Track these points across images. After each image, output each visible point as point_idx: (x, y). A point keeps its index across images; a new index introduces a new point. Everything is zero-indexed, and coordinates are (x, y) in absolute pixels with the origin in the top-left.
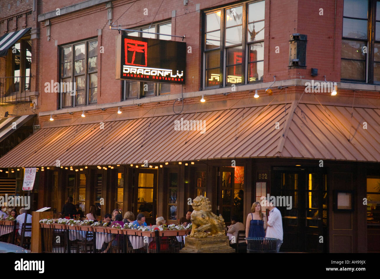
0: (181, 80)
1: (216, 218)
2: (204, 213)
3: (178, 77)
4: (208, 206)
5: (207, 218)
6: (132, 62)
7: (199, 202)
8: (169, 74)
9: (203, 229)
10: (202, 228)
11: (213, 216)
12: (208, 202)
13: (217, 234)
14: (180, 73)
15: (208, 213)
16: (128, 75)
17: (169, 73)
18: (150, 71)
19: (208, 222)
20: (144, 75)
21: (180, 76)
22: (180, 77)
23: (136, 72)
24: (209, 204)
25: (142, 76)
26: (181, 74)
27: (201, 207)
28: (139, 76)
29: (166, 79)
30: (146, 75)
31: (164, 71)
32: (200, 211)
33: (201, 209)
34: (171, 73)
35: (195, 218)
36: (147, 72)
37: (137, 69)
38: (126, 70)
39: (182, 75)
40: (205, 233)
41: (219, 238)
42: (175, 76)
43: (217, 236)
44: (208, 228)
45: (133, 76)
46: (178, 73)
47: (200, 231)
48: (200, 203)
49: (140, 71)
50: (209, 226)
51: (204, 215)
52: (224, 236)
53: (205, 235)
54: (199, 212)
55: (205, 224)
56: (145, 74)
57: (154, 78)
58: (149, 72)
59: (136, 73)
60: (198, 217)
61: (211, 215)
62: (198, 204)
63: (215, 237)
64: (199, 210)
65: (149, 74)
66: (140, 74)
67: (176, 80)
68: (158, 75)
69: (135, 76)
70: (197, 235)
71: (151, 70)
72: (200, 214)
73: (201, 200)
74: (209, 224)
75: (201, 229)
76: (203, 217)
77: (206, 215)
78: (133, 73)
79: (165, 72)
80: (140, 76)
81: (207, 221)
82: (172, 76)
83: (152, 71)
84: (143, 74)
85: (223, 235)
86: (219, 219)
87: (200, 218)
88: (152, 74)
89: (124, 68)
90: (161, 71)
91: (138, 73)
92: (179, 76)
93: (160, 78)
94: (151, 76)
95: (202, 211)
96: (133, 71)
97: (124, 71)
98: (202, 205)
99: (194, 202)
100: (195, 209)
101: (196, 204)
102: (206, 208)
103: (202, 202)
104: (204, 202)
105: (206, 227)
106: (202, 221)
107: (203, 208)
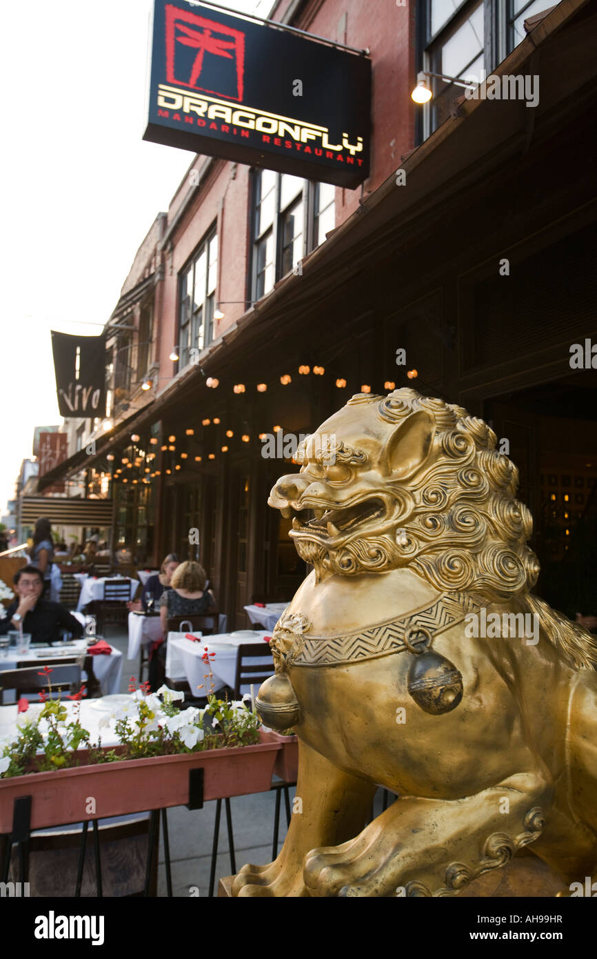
0: (356, 162)
2: (438, 620)
3: (346, 151)
6: (193, 81)
7: (365, 464)
8: (319, 139)
12: (490, 468)
14: (353, 142)
16: (176, 117)
17: (319, 134)
18: (253, 117)
20: (232, 126)
21: (353, 150)
22: (352, 153)
23: (206, 113)
24: (504, 489)
25: (225, 129)
26: (356, 145)
27: (395, 530)
28: (213, 126)
29: (308, 150)
30: (239, 128)
31: (302, 127)
33: (398, 563)
34: (325, 138)
36: (242, 119)
37: (210, 104)
38: (168, 100)
39: (359, 148)
42: (338, 148)
45: (195, 122)
46: (345, 142)
48: (375, 474)
49: (217, 111)
51: (440, 645)
56: (237, 122)
57: (266, 139)
58: (250, 121)
59: (203, 115)
62: (349, 496)
64: (374, 575)
65: (250, 125)
66: (220, 121)
67: (340, 158)
68: (281, 134)
69: (201, 123)
71: (258, 116)
72: (374, 629)
73: (391, 430)
76: (433, 677)
78: (193, 113)
79: (303, 130)
80: (219, 127)
82: (325, 144)
83: (260, 121)
84: (228, 121)
88: (260, 128)
89: (160, 93)
90: (292, 126)
91: (212, 115)
92: (349, 150)
93: (288, 145)
94: (255, 134)
96: (194, 108)
97: (161, 102)
98: (410, 505)
99: (304, 470)
100: (317, 559)
101: (331, 483)
102: (463, 546)
103: (414, 462)
104: (443, 459)
105: (481, 842)
106: (415, 755)
107: (423, 544)
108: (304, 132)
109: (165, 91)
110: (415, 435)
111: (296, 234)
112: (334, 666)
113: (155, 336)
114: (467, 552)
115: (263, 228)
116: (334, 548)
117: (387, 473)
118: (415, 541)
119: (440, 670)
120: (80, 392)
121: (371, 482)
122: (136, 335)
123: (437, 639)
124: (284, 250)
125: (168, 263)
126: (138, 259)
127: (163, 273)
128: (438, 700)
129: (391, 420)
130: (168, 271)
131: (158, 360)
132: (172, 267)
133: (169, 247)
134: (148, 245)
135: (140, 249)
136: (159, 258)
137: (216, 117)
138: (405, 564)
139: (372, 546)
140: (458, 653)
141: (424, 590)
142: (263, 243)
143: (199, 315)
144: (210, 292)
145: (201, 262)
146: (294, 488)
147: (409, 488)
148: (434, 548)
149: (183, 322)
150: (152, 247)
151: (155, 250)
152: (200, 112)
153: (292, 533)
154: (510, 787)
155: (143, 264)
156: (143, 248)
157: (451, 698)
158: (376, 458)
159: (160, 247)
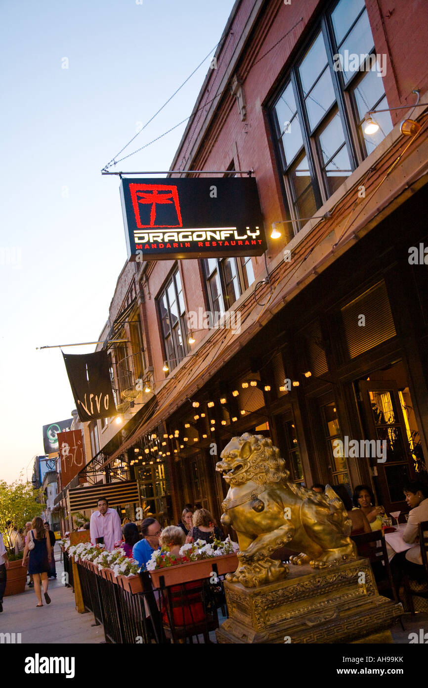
0: (257, 243)
1: (310, 501)
2: (258, 492)
3: (250, 238)
4: (271, 464)
5: (272, 508)
6: (152, 222)
7: (236, 456)
8: (232, 235)
9: (263, 548)
10: (259, 545)
11: (296, 497)
12: (268, 451)
13: (325, 559)
14: (253, 231)
15: (275, 487)
16: (147, 247)
17: (232, 232)
18: (190, 233)
19: (276, 523)
20: (179, 242)
21: (254, 235)
22: (254, 237)
23: (163, 239)
25: (175, 245)
26: (255, 232)
27: (246, 472)
28: (169, 246)
29: (226, 244)
30: (184, 243)
31: (220, 231)
32: (244, 487)
33: (248, 480)
34: (236, 233)
36: (184, 237)
37: (164, 233)
38: (140, 238)
39: (258, 233)
40: (277, 563)
41: (330, 572)
42: (245, 237)
43: (324, 563)
44: (283, 542)
45: (158, 246)
46: (248, 232)
47: (255, 558)
48: (239, 458)
49: (168, 237)
50: (286, 533)
51: (259, 497)
52: (351, 561)
53: (278, 569)
54: (245, 491)
55: (269, 529)
56: (181, 240)
57: (201, 245)
58: (189, 237)
59: (161, 241)
60: (240, 508)
61: (290, 493)
62: (234, 465)
63: (317, 568)
64: (243, 483)
65: (190, 239)
66: (171, 242)
67: (247, 243)
68: (209, 239)
69: (161, 246)
70: (247, 575)
71: (193, 232)
73: (241, 446)
74: (285, 528)
75: (255, 549)
76: (256, 504)
77: (267, 497)
78: (156, 242)
79: (222, 232)
80: (172, 245)
81: (275, 517)
82: (237, 237)
83: (195, 235)
84: (176, 240)
85: (347, 556)
86: (320, 504)
87: (246, 511)
88: (196, 239)
89: (135, 235)
90: (214, 232)
91: (166, 240)
92: (252, 236)
93: (214, 244)
94: (193, 243)
95: (250, 487)
96: (155, 239)
97: (137, 241)
98: (249, 464)
99: (223, 459)
100: (230, 482)
101: (229, 463)
102: (263, 472)
103: (248, 453)
104: (255, 451)
105: (276, 542)
106: (256, 523)
107: (254, 474)
108: (222, 233)
109: (138, 233)
110: (247, 447)
111: (233, 276)
112: (236, 506)
113: (145, 346)
114: (264, 474)
115: (211, 270)
116: (232, 478)
117: (242, 458)
118: (251, 473)
119: (257, 501)
120: (93, 399)
121: (238, 461)
122: (129, 345)
123: (259, 496)
124: (227, 285)
125: (146, 290)
126: (120, 285)
127: (143, 297)
128: (257, 508)
129: (241, 444)
130: (147, 297)
131: (151, 364)
132: (149, 293)
133: (144, 279)
134: (127, 275)
135: (120, 278)
136: (138, 287)
137: (169, 240)
138: (250, 479)
139: (241, 476)
140: (264, 499)
141: (255, 485)
142: (212, 280)
143: (177, 328)
144: (182, 312)
145: (171, 290)
146: (220, 465)
147: (248, 460)
148: (256, 474)
149: (165, 336)
150: (130, 277)
151: (134, 279)
152: (159, 240)
153: (224, 477)
154: (281, 529)
155: (125, 290)
156: (123, 277)
157: (260, 507)
158: (238, 454)
159: (137, 278)
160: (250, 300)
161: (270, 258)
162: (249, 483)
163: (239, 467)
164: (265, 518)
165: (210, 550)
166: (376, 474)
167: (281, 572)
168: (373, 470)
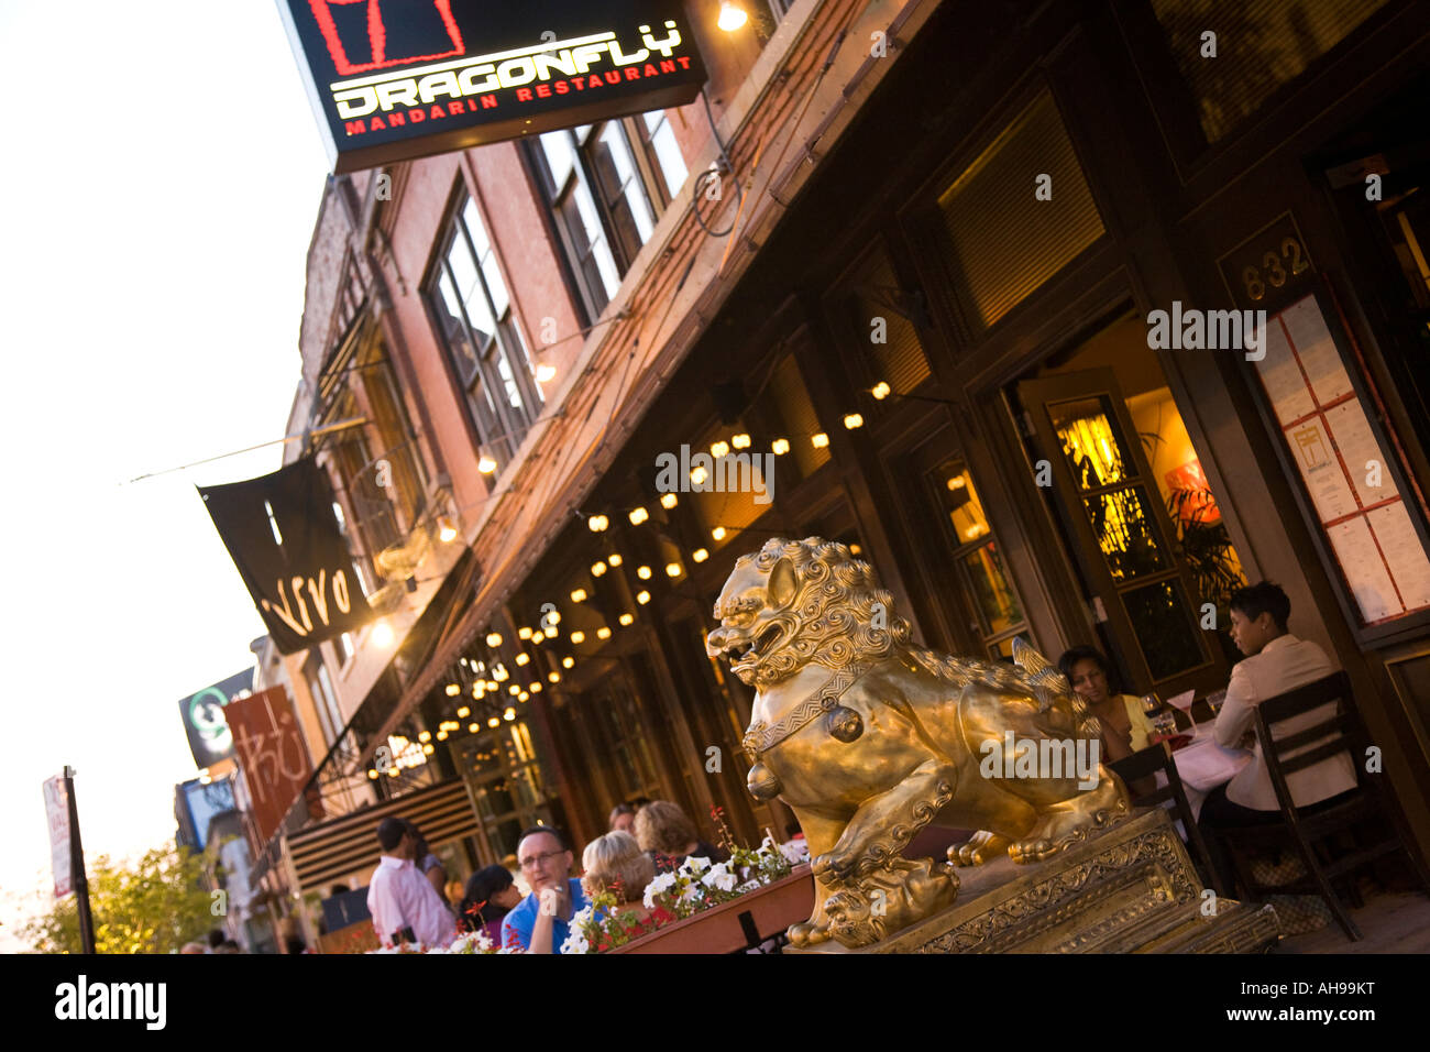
0: (678, 65)
1: (981, 689)
2: (837, 688)
3: (655, 55)
4: (855, 607)
5: (885, 723)
6: (379, 56)
7: (759, 606)
8: (606, 56)
9: (880, 834)
10: (868, 830)
11: (941, 685)
12: (844, 576)
13: (1048, 832)
14: (661, 34)
15: (879, 666)
16: (377, 124)
17: (603, 48)
18: (490, 69)
19: (902, 761)
20: (464, 99)
21: (666, 47)
22: (667, 53)
23: (418, 98)
24: (860, 586)
25: (456, 108)
26: (668, 37)
27: (795, 641)
28: (437, 112)
29: (595, 81)
30: (477, 97)
31: (571, 49)
32: (798, 683)
33: (802, 662)
34: (615, 49)
35: (778, 755)
36: (476, 80)
37: (417, 79)
38: (358, 103)
39: (675, 38)
40: (923, 866)
41: (1071, 861)
42: (641, 56)
43: (1049, 844)
44: (929, 809)
45: (407, 117)
46: (649, 40)
47: (864, 866)
49: (433, 86)
50: (934, 783)
51: (843, 701)
52: (1118, 824)
53: (928, 883)
54: (800, 694)
55: (887, 782)
57: (524, 95)
58: (489, 78)
59: (416, 103)
60: (796, 743)
61: (924, 676)
62: (757, 628)
63: (1033, 858)
64: (791, 675)
65: (491, 86)
66: (443, 100)
67: (650, 71)
68: (545, 76)
69: (417, 116)
70: (849, 913)
71: (496, 64)
72: (801, 707)
73: (767, 576)
74: (929, 769)
75: (859, 842)
76: (839, 720)
77: (863, 697)
78: (399, 107)
79: (576, 52)
80: (446, 109)
81: (894, 748)
82: (619, 59)
83: (504, 70)
84: (455, 94)
85: (1105, 812)
86: (1009, 691)
87: (815, 745)
88: (510, 82)
89: (337, 97)
90: (556, 54)
91: (428, 98)
92: (659, 51)
93: (562, 87)
94: (505, 95)
95: (814, 679)
96: (398, 98)
97: (345, 112)
98: (798, 620)
99: (723, 623)
100: (753, 679)
101: (742, 627)
102: (840, 634)
103: (790, 591)
104: (809, 583)
105: (910, 809)
106: (848, 770)
107: (815, 643)
108: (579, 55)
109: (343, 91)
110: (784, 576)
111: (623, 179)
112: (784, 739)
113: (417, 422)
114: (845, 637)
115: (560, 179)
116: (760, 667)
117: (777, 606)
118: (809, 643)
119: (842, 713)
120: (304, 591)
121: (766, 616)
122: (373, 432)
123: (841, 698)
124: (612, 209)
125: (390, 272)
126: (315, 277)
127: (385, 293)
128: (845, 731)
129: (765, 570)
130: (397, 289)
131: (441, 468)
132: (401, 279)
133: (380, 243)
134: (328, 243)
135: (311, 255)
136: (365, 268)
137: (435, 97)
138: (809, 660)
139: (783, 654)
140: (857, 702)
141: (825, 672)
142: (568, 203)
143: (494, 357)
144: (501, 311)
145: (458, 254)
146: (719, 638)
147: (793, 609)
148: (823, 643)
149: (467, 384)
150: (339, 245)
151: (350, 251)
152: (410, 102)
153: (733, 670)
154: (919, 774)
155: (332, 285)
156: (318, 251)
157: (853, 727)
158: (764, 599)
159: (359, 245)
160: (684, 230)
161: (719, 102)
162: (808, 671)
163: (771, 634)
164: (869, 753)
165: (727, 879)
166: (1103, 616)
167: (939, 889)
168: (1092, 607)
